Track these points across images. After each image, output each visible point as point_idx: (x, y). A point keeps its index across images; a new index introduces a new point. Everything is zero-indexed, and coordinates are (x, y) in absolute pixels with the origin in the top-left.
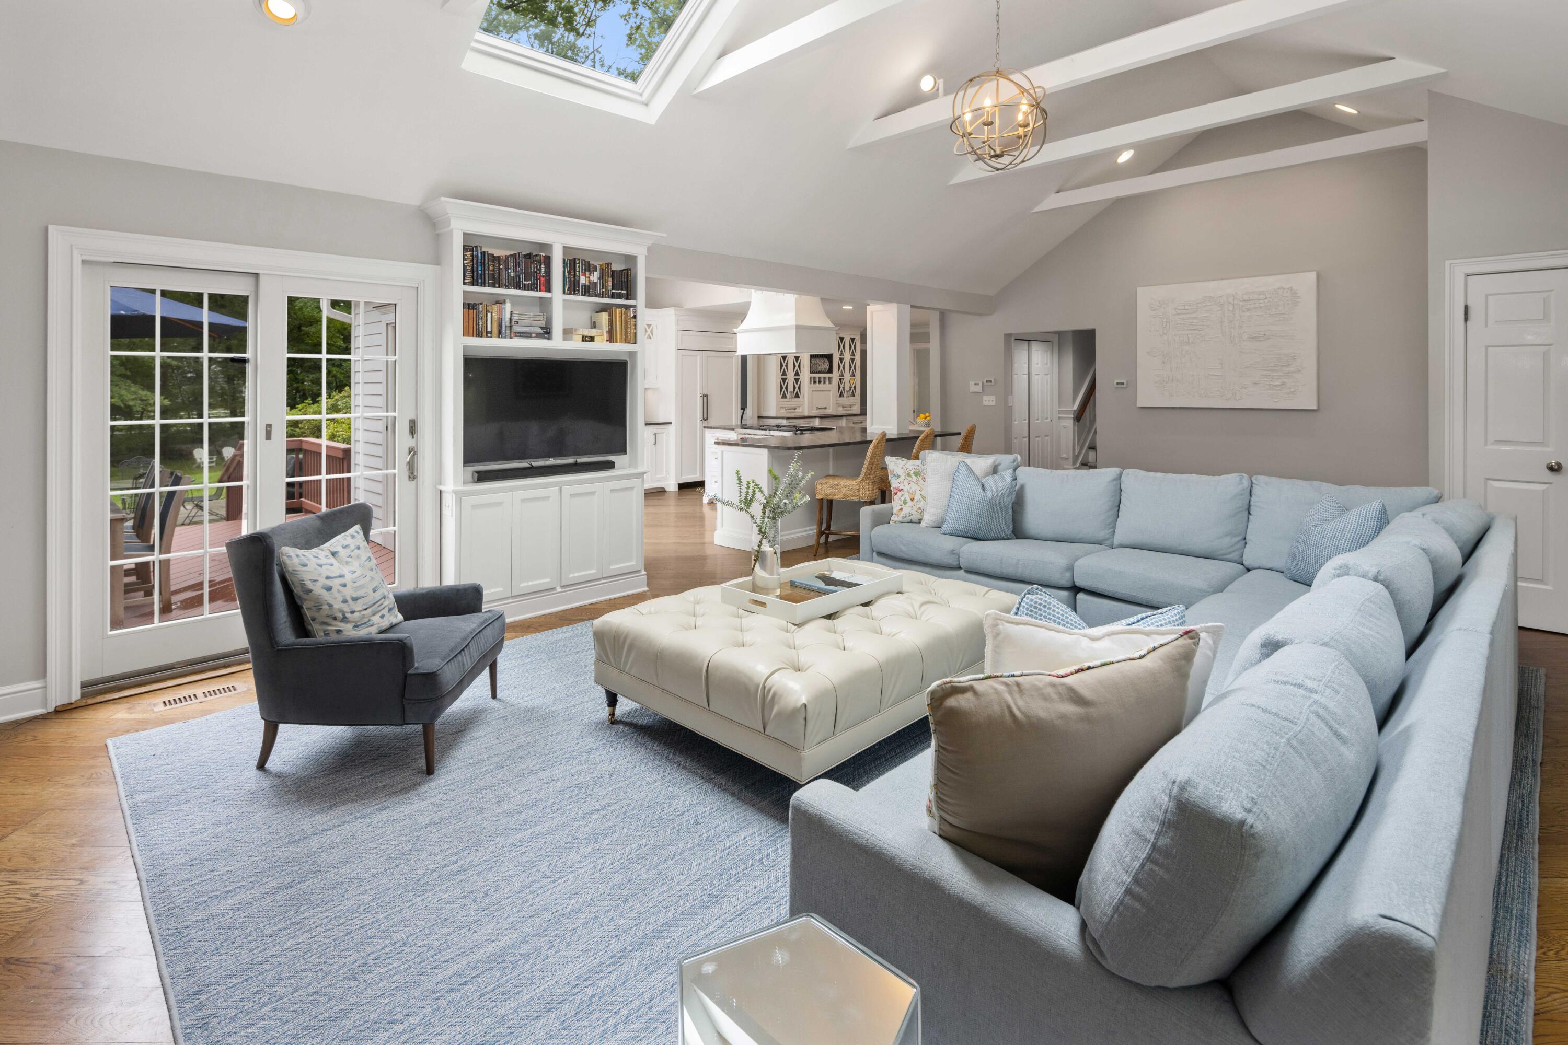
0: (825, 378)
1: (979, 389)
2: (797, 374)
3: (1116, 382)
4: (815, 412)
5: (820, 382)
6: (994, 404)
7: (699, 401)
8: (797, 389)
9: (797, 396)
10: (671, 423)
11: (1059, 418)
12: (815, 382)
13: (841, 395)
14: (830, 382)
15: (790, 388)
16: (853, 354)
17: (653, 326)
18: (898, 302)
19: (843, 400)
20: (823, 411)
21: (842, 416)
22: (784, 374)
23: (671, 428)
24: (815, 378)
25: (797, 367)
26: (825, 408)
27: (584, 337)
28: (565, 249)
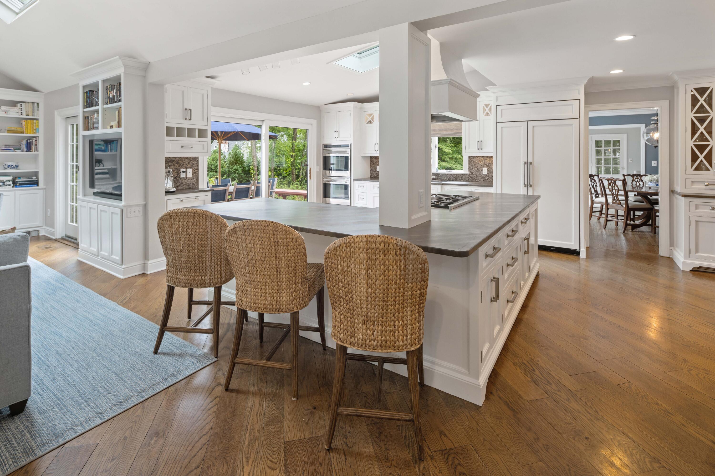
27: (110, 126)
28: (104, 81)
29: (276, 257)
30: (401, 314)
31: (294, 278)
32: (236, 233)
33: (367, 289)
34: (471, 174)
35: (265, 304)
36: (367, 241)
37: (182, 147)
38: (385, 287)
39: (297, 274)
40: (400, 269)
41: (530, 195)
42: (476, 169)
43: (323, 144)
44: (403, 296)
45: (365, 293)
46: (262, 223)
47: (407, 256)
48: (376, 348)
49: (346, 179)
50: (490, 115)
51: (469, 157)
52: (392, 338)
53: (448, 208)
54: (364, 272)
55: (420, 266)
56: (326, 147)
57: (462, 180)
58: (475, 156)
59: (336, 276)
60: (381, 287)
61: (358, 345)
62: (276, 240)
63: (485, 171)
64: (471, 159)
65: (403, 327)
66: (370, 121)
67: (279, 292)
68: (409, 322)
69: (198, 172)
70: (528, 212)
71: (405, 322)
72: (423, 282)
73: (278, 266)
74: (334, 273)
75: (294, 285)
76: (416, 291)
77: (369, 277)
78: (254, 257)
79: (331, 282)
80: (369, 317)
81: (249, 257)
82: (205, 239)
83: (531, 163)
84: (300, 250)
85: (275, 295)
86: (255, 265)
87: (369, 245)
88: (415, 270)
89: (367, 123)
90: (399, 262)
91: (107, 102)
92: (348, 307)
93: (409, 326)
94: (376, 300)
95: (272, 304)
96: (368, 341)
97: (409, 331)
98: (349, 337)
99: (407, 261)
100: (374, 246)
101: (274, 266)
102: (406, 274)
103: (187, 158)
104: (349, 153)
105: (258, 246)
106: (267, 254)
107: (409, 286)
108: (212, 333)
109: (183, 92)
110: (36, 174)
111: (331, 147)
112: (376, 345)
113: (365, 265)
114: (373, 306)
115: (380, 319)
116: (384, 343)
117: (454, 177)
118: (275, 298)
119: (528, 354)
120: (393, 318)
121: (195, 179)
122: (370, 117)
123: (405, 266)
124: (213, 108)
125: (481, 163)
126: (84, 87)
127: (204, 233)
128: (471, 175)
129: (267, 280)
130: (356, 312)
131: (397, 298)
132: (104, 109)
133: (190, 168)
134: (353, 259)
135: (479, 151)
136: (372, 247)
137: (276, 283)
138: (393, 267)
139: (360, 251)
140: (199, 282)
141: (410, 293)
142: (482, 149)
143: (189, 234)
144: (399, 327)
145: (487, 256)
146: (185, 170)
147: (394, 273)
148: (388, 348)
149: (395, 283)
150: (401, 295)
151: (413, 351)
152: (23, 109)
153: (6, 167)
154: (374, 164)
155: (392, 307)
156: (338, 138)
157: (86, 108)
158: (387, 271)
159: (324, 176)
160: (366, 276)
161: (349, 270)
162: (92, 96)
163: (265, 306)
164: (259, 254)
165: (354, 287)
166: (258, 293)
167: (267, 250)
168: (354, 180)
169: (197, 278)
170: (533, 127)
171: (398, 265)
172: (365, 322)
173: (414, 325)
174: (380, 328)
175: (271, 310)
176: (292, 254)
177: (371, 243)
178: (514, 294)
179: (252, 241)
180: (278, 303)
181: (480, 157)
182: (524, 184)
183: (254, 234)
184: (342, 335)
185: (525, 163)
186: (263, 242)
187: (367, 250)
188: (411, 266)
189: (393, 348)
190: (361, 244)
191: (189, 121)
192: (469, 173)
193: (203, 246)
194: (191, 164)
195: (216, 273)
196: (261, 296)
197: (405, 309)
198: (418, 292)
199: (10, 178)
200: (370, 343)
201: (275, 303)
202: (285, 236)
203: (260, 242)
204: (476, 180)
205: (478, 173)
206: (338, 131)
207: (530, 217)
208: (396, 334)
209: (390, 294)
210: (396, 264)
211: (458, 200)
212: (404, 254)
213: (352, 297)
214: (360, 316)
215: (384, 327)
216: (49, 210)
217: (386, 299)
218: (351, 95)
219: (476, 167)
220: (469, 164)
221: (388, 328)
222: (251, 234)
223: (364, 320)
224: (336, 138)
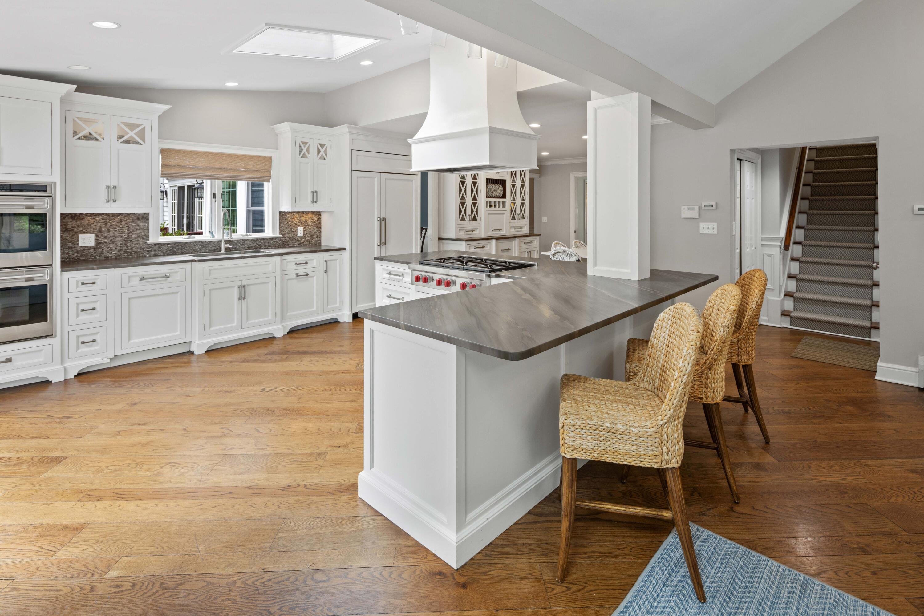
0: (499, 202)
1: (695, 214)
2: (475, 198)
3: (916, 207)
4: (491, 234)
5: (495, 206)
6: (715, 232)
7: (376, 224)
8: (474, 212)
9: (475, 219)
10: (345, 249)
11: (763, 245)
12: (491, 206)
13: (514, 218)
14: (504, 207)
15: (469, 212)
16: (523, 181)
17: (328, 145)
18: (639, 92)
19: (516, 223)
20: (497, 232)
21: (515, 237)
22: (463, 198)
23: (346, 255)
24: (490, 202)
25: (474, 192)
26: (500, 230)
34: (283, 238)
42: (289, 229)
51: (280, 213)
57: (270, 246)
58: (288, 211)
63: (300, 231)
64: (283, 215)
66: (89, 134)
83: (384, 219)
89: (81, 139)
117: (257, 244)
122: (87, 126)
125: (296, 221)
135: (312, 205)
142: (316, 202)
170: (385, 179)
181: (294, 212)
182: (378, 243)
185: (379, 219)
192: (280, 235)
204: (289, 245)
205: (291, 235)
220: (280, 223)
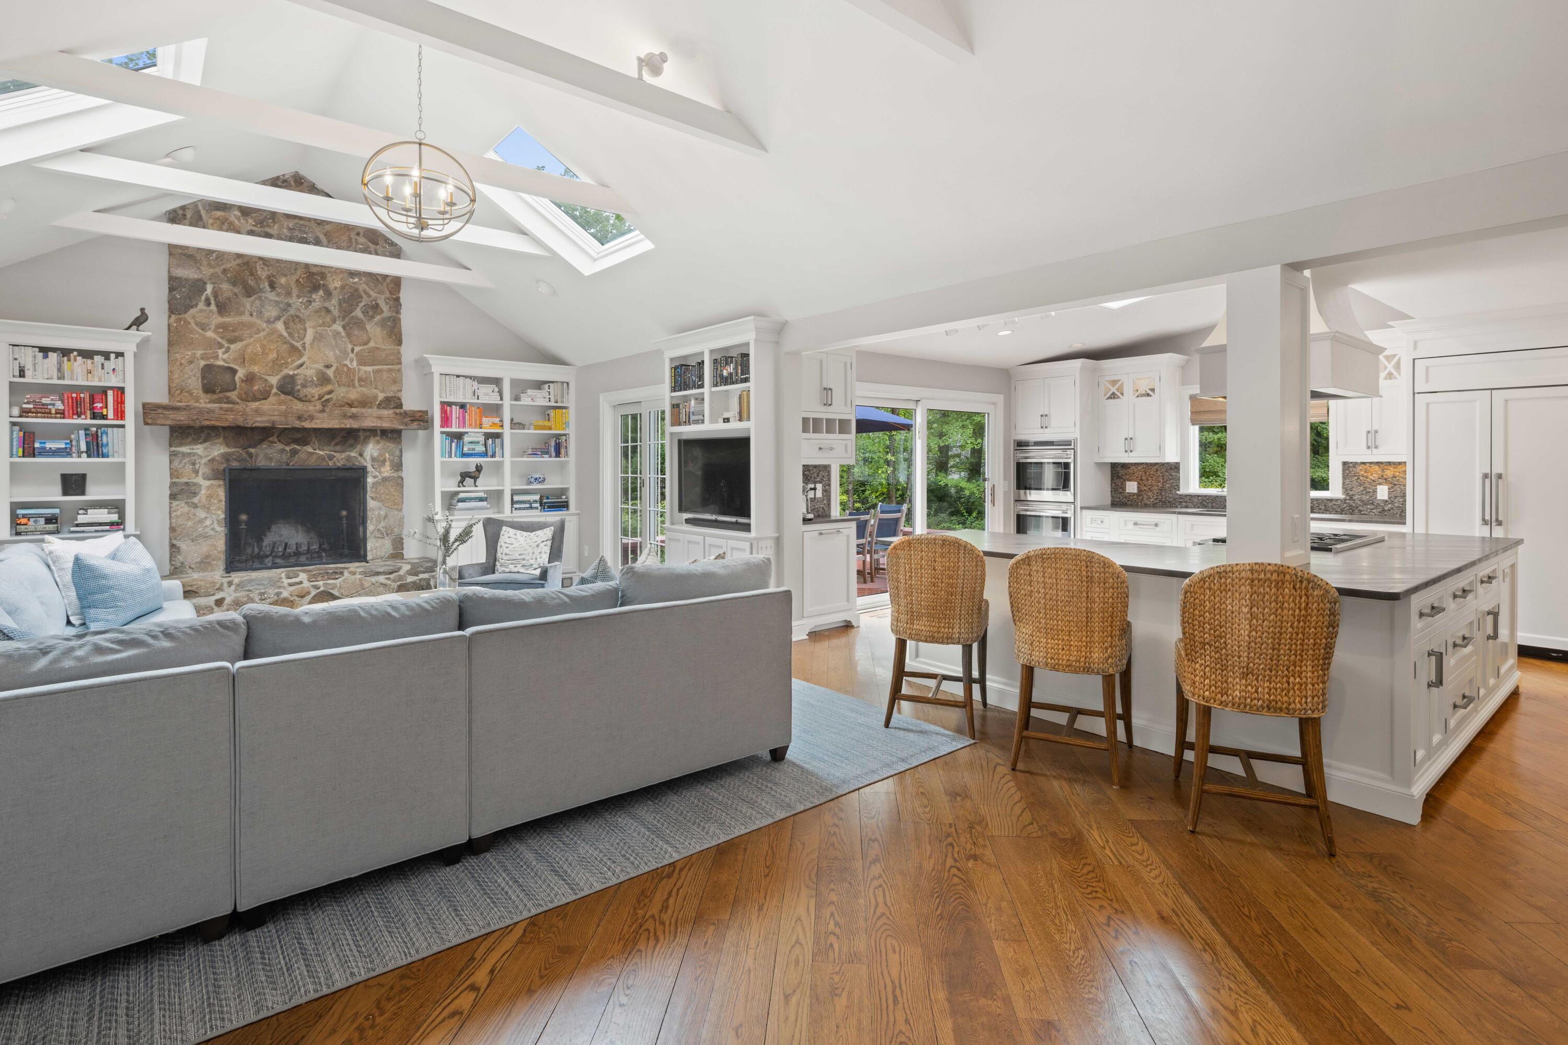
27: (724, 419)
28: (712, 352)
29: (1088, 597)
30: (1298, 668)
31: (1110, 628)
32: (1029, 565)
33: (1250, 632)
34: (1349, 500)
35: (1068, 660)
36: (1252, 570)
37: (820, 449)
38: (1277, 630)
39: (1114, 623)
40: (1299, 608)
41: (1497, 539)
42: (1362, 488)
43: (1015, 441)
44: (1302, 645)
45: (1247, 638)
46: (1070, 552)
47: (1311, 591)
48: (1261, 709)
49: (1064, 507)
50: (1396, 378)
51: (1345, 464)
52: (1286, 699)
53: (1330, 550)
54: (1245, 610)
55: (1328, 605)
56: (1022, 446)
57: (1326, 511)
58: (1359, 461)
59: (1200, 616)
60: (1271, 630)
61: (1233, 705)
62: (1089, 574)
63: (1383, 492)
64: (1349, 467)
65: (1301, 686)
66: (1113, 394)
67: (1089, 645)
68: (1309, 679)
69: (830, 489)
70: (1496, 566)
71: (1304, 680)
72: (1331, 629)
73: (1089, 611)
74: (1197, 612)
75: (1110, 638)
76: (1321, 640)
77: (1253, 616)
78: (1055, 597)
79: (1191, 625)
80: (1250, 670)
81: (1048, 596)
82: (955, 576)
83: (1500, 476)
84: (1122, 590)
85: (1083, 649)
86: (1055, 607)
87: (1256, 575)
88: (1321, 611)
89: (1108, 398)
90: (1298, 598)
91: (717, 383)
92: (1217, 655)
93: (1310, 686)
94: (1263, 646)
95: (1079, 661)
96: (1249, 700)
97: (1309, 693)
98: (1219, 696)
99: (1310, 598)
100: (1262, 576)
101: (1084, 609)
102: (1307, 616)
103: (815, 466)
104: (1072, 457)
105: (1062, 581)
106: (1075, 592)
107: (1311, 631)
108: (965, 707)
109: (821, 361)
110: (564, 491)
111: (1028, 446)
112: (1261, 706)
113: (1248, 601)
114: (1258, 655)
115: (1268, 672)
116: (1273, 703)
118: (1084, 653)
119: (1497, 786)
120: (1286, 672)
121: (825, 502)
122: (1113, 386)
123: (1307, 604)
124: (859, 385)
125: (1374, 475)
126: (672, 360)
127: (955, 568)
128: (1347, 501)
129: (1072, 628)
130: (1230, 662)
131: (1294, 646)
132: (712, 393)
133: (820, 482)
134: (1230, 594)
135: (1369, 451)
136: (1260, 577)
137: (1084, 633)
138: (1289, 605)
139: (1241, 583)
140: (945, 635)
141: (1311, 641)
142: (1376, 447)
143: (934, 569)
144: (1294, 685)
145: (1421, 615)
146: (812, 486)
147: (1290, 612)
148: (1278, 711)
149: (1291, 626)
150: (1299, 642)
151: (1315, 718)
152: (551, 393)
153: (532, 480)
154: (1119, 477)
155: (1286, 658)
156: (1046, 427)
157: (675, 391)
158: (1280, 610)
159: (1016, 501)
160: (1249, 615)
161: (1222, 607)
162: (685, 372)
163: (1068, 663)
164: (1063, 592)
165: (1230, 629)
166: (1058, 645)
167: (1075, 588)
168: (1082, 508)
169: (943, 630)
170: (1506, 401)
171: (1297, 602)
172: (1245, 675)
173: (1316, 685)
174: (1266, 684)
175: (1078, 669)
176: (1110, 594)
177: (1259, 573)
178: (1465, 700)
179: (1054, 575)
180: (1088, 659)
181: (1371, 463)
182: (1484, 519)
183: (1058, 565)
184: (1207, 693)
185: (1485, 476)
186: (1071, 576)
187: (1253, 581)
188: (1315, 604)
189: (1286, 711)
190: (1243, 574)
191: (829, 408)
192: (1344, 496)
193: (952, 586)
194: (820, 477)
195: (967, 625)
196: (1063, 649)
197: (1305, 662)
198: (1324, 641)
199: (537, 497)
200: (1253, 703)
201: (1083, 659)
202: (1102, 569)
203: (1066, 576)
204: (1360, 511)
205: (1365, 498)
206: (1046, 415)
207: (1500, 574)
208: (1290, 694)
209: (1283, 641)
210: (1293, 601)
211: (1343, 541)
212: (1306, 588)
213: (1225, 642)
214: (1236, 668)
215: (1273, 683)
216: (586, 547)
217: (1277, 646)
218: (1077, 346)
219: (1360, 485)
220: (1344, 478)
221: (1279, 685)
222: (1053, 565)
223: (1243, 673)
224: (1042, 427)
